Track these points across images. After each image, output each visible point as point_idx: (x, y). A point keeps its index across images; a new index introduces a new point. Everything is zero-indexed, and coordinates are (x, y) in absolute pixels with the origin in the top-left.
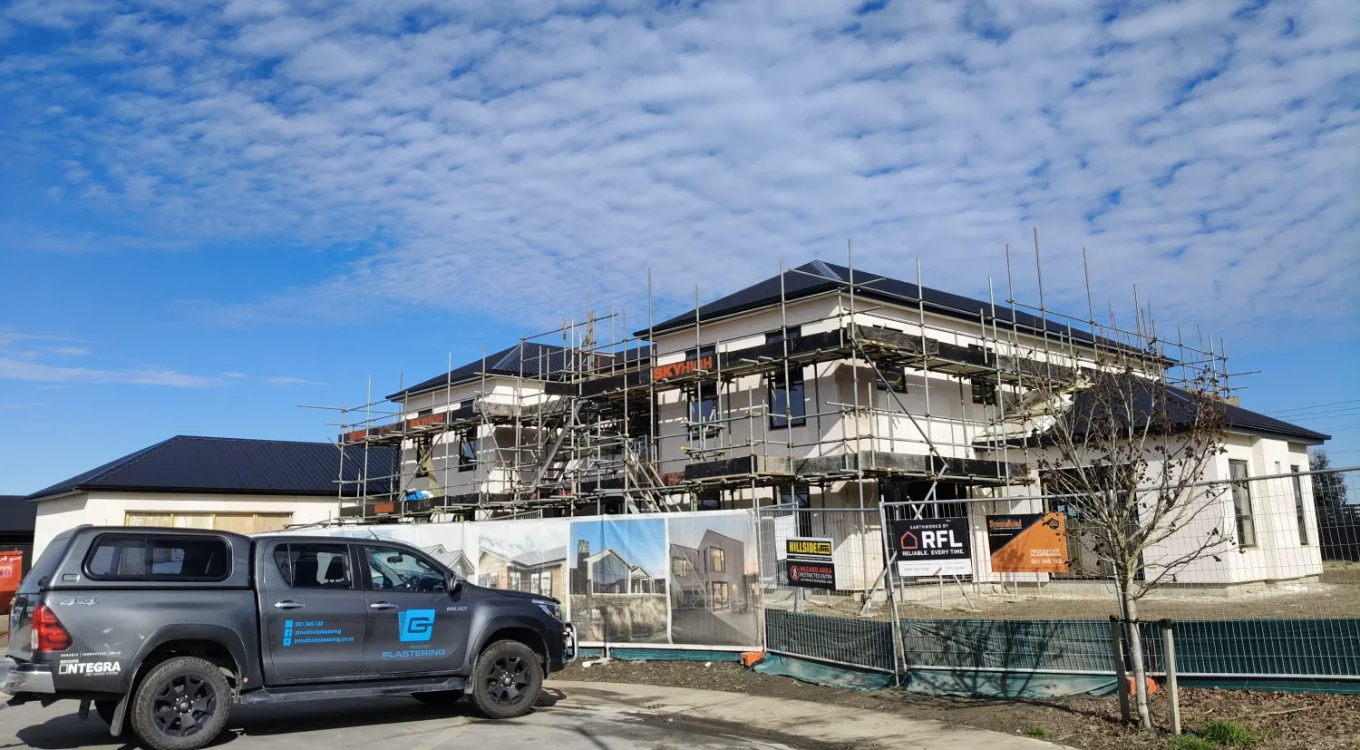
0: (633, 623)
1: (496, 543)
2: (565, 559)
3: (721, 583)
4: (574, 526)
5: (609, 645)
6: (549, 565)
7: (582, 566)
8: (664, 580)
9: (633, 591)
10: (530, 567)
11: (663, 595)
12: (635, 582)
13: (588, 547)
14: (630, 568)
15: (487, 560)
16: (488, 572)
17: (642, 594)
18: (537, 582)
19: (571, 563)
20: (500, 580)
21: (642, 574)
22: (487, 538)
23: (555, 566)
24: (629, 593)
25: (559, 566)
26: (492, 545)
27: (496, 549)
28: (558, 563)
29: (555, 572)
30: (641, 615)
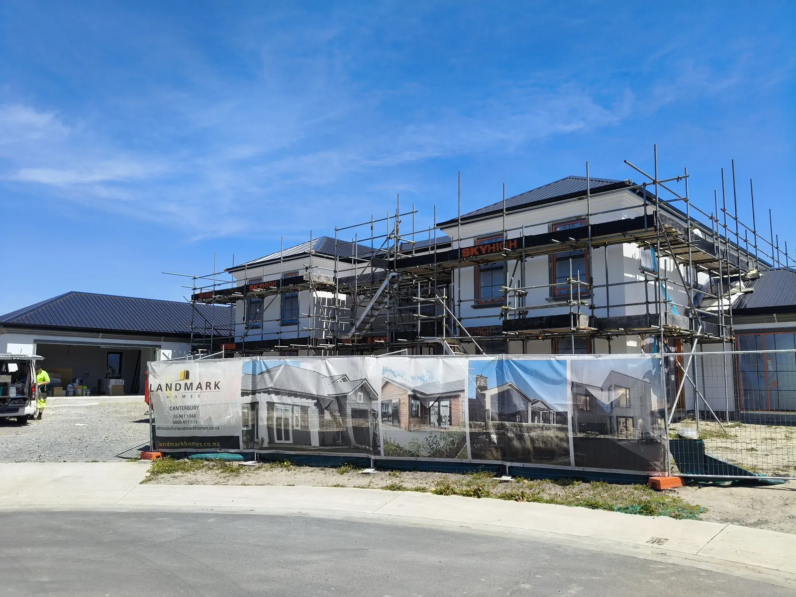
0: (534, 448)
1: (399, 375)
2: (463, 391)
3: (626, 418)
4: (471, 364)
5: (508, 464)
6: (449, 395)
7: (481, 397)
8: (566, 413)
9: (533, 420)
10: (429, 395)
11: (565, 426)
12: (534, 414)
13: (486, 382)
14: (530, 401)
15: (389, 387)
16: (390, 399)
17: (541, 424)
18: (437, 409)
19: (469, 393)
20: (402, 406)
21: (543, 406)
22: (391, 371)
23: (453, 396)
24: (530, 423)
25: (457, 397)
26: (396, 377)
27: (398, 380)
28: (456, 394)
29: (453, 402)
30: (542, 441)
